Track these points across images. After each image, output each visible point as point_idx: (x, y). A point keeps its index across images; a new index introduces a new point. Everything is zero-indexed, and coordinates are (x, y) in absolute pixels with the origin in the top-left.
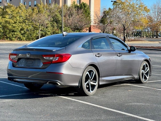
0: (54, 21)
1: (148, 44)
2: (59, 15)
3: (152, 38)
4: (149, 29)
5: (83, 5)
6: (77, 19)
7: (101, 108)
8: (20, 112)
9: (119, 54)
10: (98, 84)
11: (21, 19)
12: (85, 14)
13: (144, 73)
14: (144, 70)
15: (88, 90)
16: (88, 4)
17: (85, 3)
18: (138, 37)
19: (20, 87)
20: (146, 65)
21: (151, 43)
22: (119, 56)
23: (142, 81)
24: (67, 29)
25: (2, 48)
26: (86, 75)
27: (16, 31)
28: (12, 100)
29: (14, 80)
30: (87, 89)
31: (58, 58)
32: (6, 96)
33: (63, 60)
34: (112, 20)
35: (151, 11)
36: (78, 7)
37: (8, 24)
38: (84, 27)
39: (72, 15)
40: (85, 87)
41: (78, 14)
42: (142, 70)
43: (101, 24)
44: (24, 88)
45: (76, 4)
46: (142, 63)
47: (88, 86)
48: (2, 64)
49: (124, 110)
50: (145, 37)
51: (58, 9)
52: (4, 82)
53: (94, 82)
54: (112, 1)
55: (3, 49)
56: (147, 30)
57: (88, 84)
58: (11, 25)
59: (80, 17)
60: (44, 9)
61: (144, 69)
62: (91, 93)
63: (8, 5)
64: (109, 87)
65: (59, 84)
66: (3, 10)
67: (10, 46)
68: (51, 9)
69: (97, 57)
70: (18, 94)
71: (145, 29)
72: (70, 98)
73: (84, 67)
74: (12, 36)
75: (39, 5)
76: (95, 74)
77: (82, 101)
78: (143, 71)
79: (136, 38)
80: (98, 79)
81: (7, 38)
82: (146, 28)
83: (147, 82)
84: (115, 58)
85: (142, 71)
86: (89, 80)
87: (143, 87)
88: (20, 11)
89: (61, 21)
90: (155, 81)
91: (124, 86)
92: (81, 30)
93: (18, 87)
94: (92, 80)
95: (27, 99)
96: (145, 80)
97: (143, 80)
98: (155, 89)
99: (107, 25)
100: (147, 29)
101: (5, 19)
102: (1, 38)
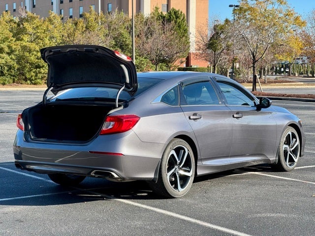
0: (116, 45)
1: (301, 89)
2: (126, 35)
3: (310, 77)
4: (305, 58)
5: (173, 14)
6: (162, 42)
7: (198, 225)
8: (35, 234)
9: (237, 114)
10: (194, 174)
11: (52, 43)
12: (178, 31)
13: (289, 150)
14: (289, 145)
15: (174, 186)
16: (184, 12)
17: (177, 9)
18: (282, 74)
19: (42, 180)
20: (293, 134)
21: (308, 87)
22: (237, 118)
23: (285, 166)
24: (142, 61)
25: (14, 100)
26: (169, 156)
27: (43, 66)
28: (22, 207)
29: (27, 167)
30: (172, 185)
31: (112, 123)
32: (10, 200)
33: (123, 128)
34: (229, 43)
35: (309, 25)
36: (164, 17)
37: (27, 52)
38: (175, 57)
39: (151, 34)
40: (169, 180)
41: (164, 33)
42: (285, 144)
43: (209, 51)
44: (48, 182)
45: (160, 12)
46: (284, 130)
47: (174, 179)
48: (11, 131)
49: (244, 228)
50: (297, 75)
51: (125, 22)
52: (11, 169)
53: (185, 171)
54: (231, 6)
55: (18, 102)
56: (300, 62)
57: (174, 175)
58: (33, 54)
59: (167, 38)
60: (98, 23)
61: (288, 142)
62: (180, 193)
63: (27, 16)
64: (217, 179)
65: (116, 176)
66: (19, 25)
67: (31, 95)
68: (111, 22)
69: (193, 120)
70: (34, 196)
71: (297, 59)
72: (137, 202)
73: (164, 141)
74: (36, 76)
75: (88, 15)
76: (188, 154)
77: (160, 208)
78: (287, 146)
79: (278, 77)
80: (194, 164)
81: (26, 79)
82: (299, 57)
83: (295, 168)
84: (229, 121)
85: (284, 147)
86: (176, 167)
87: (286, 178)
88: (51, 27)
89: (130, 46)
90: (312, 166)
91: (248, 177)
92: (169, 62)
93: (37, 179)
94: (182, 167)
95: (51, 206)
96: (290, 165)
97: (286, 164)
98: (311, 183)
99: (221, 52)
100: (302, 59)
101: (22, 42)
102: (14, 80)
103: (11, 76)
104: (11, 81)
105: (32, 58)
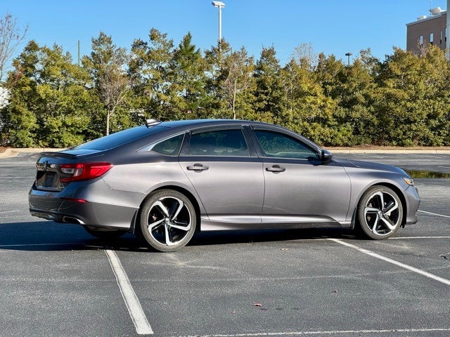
9: (274, 167)
20: (386, 195)
26: (152, 207)
27: (415, 121)
37: (393, 101)
58: (400, 105)
62: (168, 247)
65: (82, 223)
73: (144, 191)
76: (184, 207)
81: (390, 139)
85: (367, 210)
96: (380, 233)
97: (371, 231)
101: (385, 89)
102: (373, 140)
103: (370, 134)
104: (369, 140)
105: (398, 110)
